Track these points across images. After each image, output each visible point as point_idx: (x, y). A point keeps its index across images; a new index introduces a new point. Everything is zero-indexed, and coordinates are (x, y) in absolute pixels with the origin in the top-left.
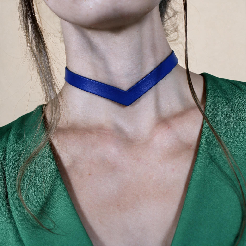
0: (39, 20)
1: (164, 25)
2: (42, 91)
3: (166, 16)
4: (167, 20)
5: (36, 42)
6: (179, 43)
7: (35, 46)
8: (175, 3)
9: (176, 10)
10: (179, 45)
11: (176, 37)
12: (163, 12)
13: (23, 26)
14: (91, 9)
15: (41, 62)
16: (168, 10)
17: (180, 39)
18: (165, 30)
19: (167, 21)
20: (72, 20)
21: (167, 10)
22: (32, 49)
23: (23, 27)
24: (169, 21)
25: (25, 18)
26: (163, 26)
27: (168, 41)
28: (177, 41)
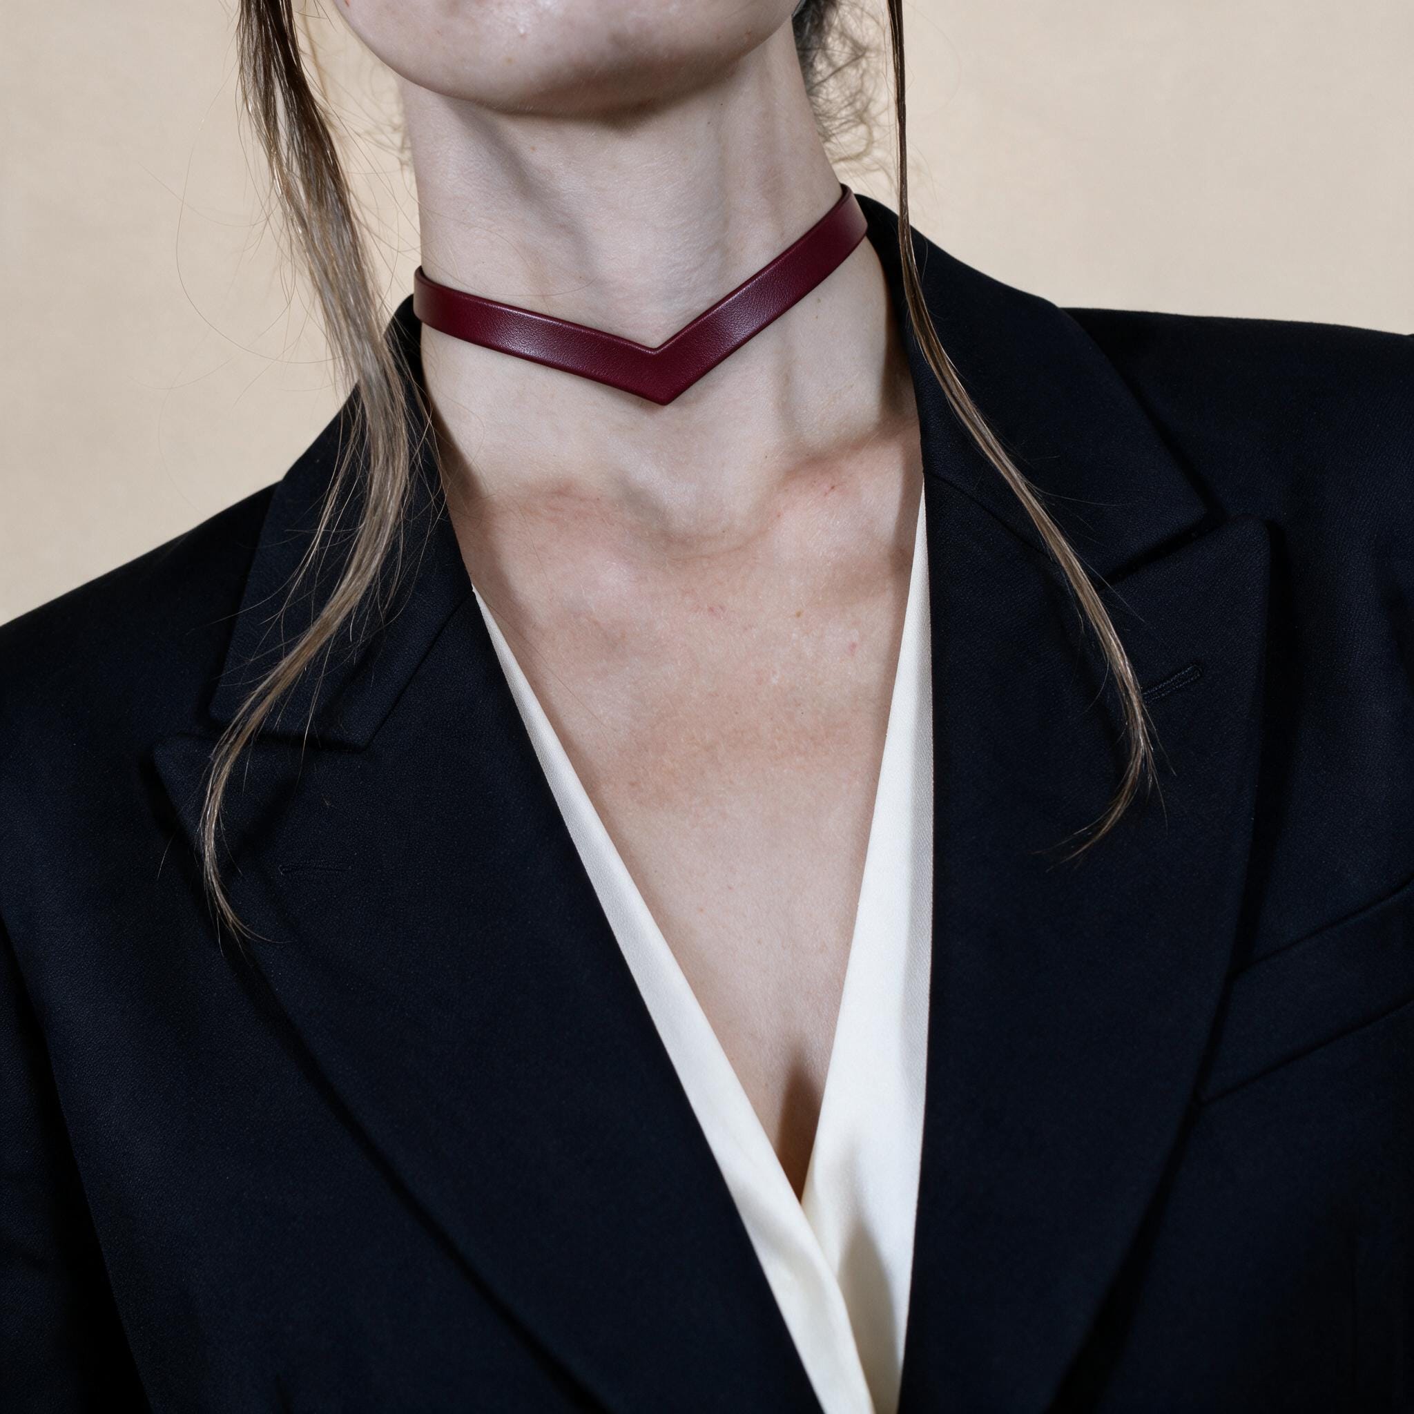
0: (318, 82)
1: (813, 99)
2: (330, 356)
3: (821, 66)
4: (825, 80)
5: (305, 169)
6: (876, 166)
7: (303, 183)
8: (858, 11)
9: (860, 41)
10: (876, 174)
11: (864, 142)
12: (810, 49)
13: (254, 104)
14: (523, 36)
15: (327, 243)
16: (830, 40)
17: (878, 153)
18: (818, 116)
19: (825, 84)
20: (448, 82)
21: (826, 39)
22: (288, 193)
23: (255, 109)
24: (832, 82)
25: (261, 76)
26: (810, 99)
27: (831, 162)
28: (866, 160)
